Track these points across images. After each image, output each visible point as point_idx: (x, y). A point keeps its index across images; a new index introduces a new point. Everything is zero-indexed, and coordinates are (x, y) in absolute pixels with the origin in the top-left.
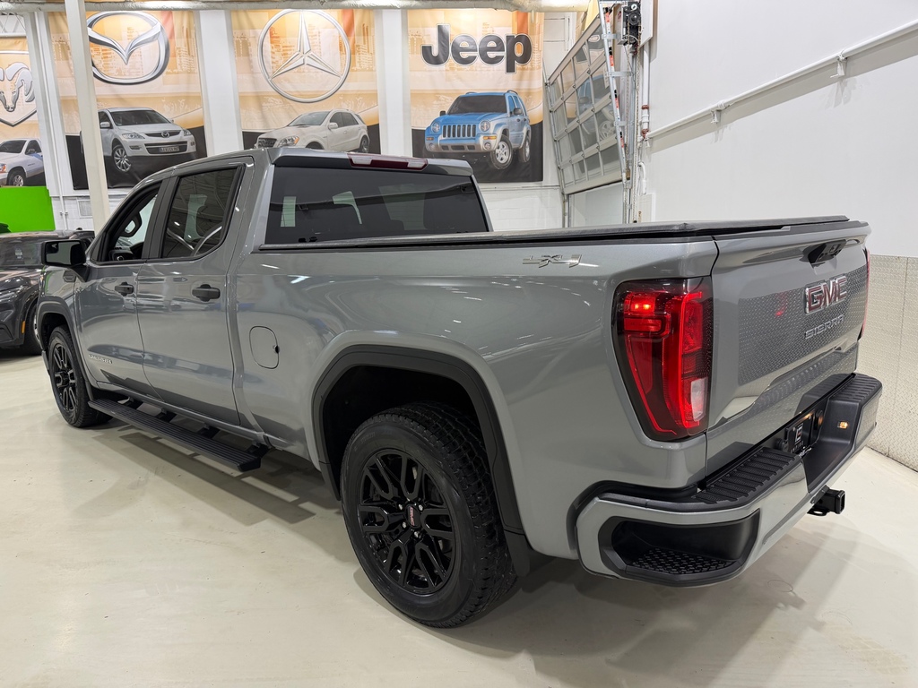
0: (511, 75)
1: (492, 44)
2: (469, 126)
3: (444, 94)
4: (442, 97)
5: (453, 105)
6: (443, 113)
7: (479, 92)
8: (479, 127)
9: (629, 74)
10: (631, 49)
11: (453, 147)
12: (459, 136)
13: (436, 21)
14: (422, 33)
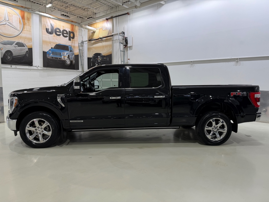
0: (70, 41)
1: (65, 32)
2: (59, 53)
4: (52, 43)
5: (55, 46)
6: (52, 48)
7: (62, 44)
8: (62, 53)
9: (123, 51)
10: (124, 47)
11: (55, 58)
12: (56, 55)
13: (50, 22)
14: (46, 24)
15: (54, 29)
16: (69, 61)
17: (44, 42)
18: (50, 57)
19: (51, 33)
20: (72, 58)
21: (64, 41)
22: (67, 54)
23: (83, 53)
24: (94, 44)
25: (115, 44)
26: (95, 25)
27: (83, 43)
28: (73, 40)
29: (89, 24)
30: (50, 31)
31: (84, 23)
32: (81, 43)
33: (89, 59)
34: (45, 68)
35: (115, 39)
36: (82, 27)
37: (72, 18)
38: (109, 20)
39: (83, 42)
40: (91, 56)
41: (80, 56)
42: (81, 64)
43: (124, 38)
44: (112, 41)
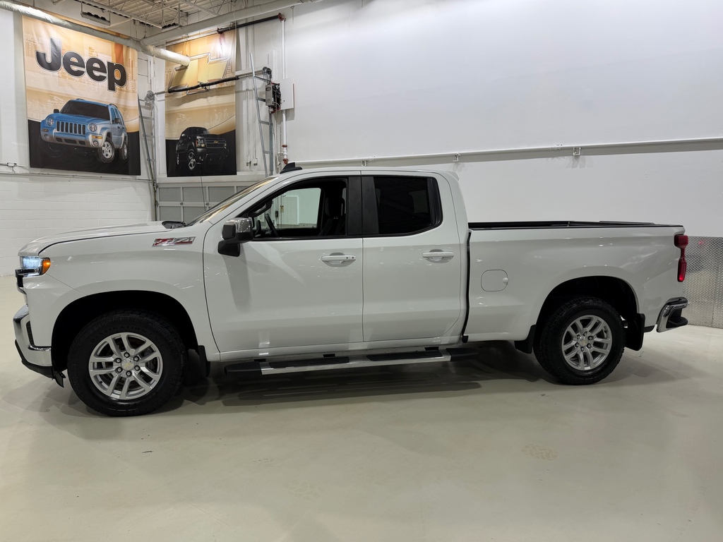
0: (112, 92)
1: (96, 65)
2: (80, 125)
3: (57, 96)
4: (55, 97)
5: (65, 106)
6: (56, 111)
7: (87, 100)
8: (88, 127)
9: (267, 123)
10: (272, 110)
11: (67, 140)
12: (71, 131)
13: (48, 33)
14: (36, 41)
15: (63, 55)
16: (111, 149)
17: (30, 94)
18: (51, 137)
19: (52, 67)
20: (119, 140)
21: (93, 91)
22: (103, 129)
23: (152, 127)
24: (185, 100)
25: (244, 103)
26: (186, 48)
27: (154, 99)
28: (121, 90)
29: (169, 44)
30: (49, 60)
31: (152, 38)
32: (146, 99)
33: (170, 144)
34: (37, 171)
35: (244, 89)
36: (146, 51)
37: (116, 24)
38: (225, 33)
39: (151, 96)
40: (176, 136)
41: (145, 136)
42: (147, 158)
43: (269, 86)
44: (236, 92)
